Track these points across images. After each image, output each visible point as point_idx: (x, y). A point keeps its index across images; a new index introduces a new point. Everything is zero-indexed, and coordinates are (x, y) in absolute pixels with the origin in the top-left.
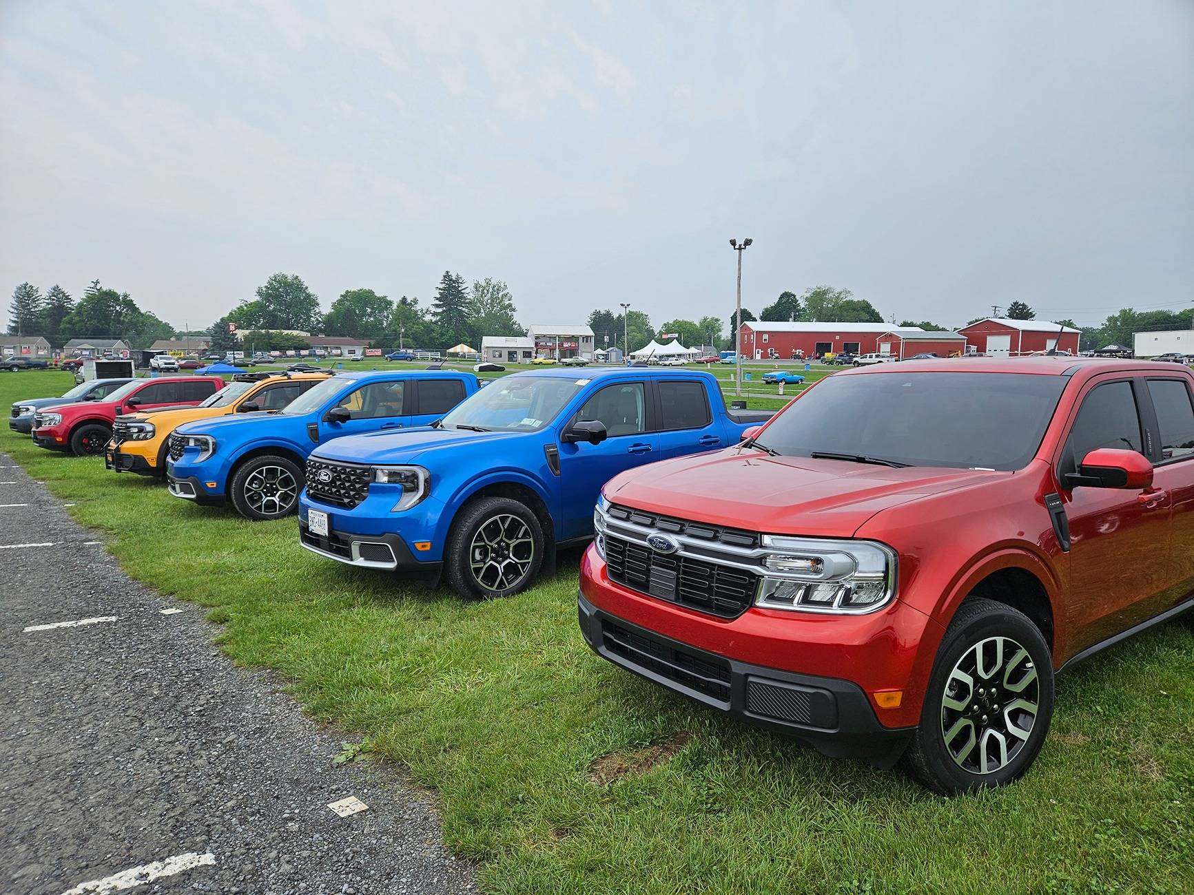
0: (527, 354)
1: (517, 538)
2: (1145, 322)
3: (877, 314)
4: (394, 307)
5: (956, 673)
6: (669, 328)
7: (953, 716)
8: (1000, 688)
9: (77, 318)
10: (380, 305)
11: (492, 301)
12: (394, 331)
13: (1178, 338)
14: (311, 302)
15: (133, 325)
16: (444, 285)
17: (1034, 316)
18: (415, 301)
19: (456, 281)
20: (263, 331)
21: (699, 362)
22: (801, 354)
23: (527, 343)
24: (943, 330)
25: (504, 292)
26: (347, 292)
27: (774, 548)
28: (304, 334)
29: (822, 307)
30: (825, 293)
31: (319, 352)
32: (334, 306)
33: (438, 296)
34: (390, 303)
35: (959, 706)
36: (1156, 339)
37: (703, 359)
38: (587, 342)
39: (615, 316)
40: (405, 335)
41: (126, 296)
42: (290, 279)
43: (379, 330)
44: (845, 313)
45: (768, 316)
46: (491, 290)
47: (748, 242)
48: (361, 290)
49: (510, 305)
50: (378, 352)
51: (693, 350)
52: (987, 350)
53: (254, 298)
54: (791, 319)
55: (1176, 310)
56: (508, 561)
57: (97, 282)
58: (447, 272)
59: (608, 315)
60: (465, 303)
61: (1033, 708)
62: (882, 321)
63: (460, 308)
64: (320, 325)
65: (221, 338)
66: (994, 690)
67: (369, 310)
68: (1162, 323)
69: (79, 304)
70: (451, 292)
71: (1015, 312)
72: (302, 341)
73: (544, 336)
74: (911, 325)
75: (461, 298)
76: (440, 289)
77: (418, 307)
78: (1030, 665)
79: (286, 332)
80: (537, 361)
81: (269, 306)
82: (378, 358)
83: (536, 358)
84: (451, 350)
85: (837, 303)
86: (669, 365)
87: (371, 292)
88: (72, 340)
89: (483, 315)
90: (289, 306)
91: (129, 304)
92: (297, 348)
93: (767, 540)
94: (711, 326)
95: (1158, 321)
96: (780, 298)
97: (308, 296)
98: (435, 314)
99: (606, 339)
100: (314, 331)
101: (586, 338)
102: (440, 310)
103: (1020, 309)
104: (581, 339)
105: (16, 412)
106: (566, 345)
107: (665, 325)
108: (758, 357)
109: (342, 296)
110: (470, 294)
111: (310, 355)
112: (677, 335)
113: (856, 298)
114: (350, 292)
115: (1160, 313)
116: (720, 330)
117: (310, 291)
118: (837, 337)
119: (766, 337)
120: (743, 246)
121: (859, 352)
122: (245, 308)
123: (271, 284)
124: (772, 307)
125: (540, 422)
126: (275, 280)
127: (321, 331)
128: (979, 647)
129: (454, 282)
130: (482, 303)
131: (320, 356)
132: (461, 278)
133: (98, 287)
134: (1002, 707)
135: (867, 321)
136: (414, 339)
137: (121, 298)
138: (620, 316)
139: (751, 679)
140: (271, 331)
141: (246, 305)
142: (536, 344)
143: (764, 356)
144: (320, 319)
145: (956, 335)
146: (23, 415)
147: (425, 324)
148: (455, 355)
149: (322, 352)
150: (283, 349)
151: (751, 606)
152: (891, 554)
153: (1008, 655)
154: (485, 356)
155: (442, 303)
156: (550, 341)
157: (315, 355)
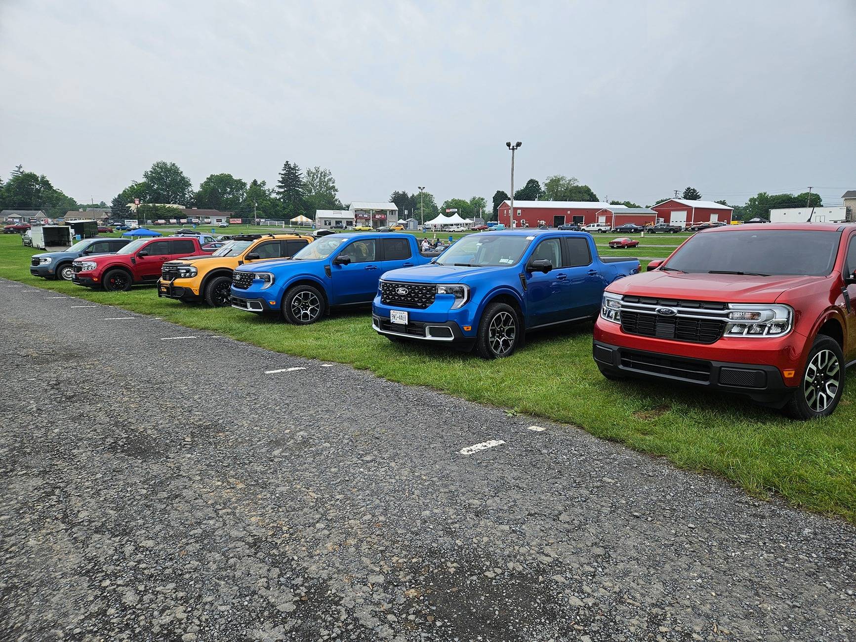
0: (350, 223)
1: (509, 326)
2: (775, 202)
3: (595, 196)
4: (248, 187)
5: (811, 365)
6: (448, 205)
7: (808, 384)
8: (825, 374)
9: (6, 194)
10: (236, 186)
11: (321, 184)
12: (248, 205)
13: (800, 213)
14: (185, 183)
15: (50, 199)
16: (285, 172)
17: (700, 197)
18: (264, 183)
19: (294, 169)
20: (151, 205)
21: (473, 230)
22: (543, 224)
23: (349, 215)
24: (638, 207)
25: (329, 177)
26: (212, 176)
27: (734, 309)
28: (181, 207)
29: (558, 190)
30: (559, 180)
31: (194, 220)
32: (202, 185)
33: (281, 180)
34: (245, 184)
35: (811, 380)
36: (785, 214)
37: (476, 227)
38: (392, 214)
39: (410, 196)
40: (258, 208)
41: (43, 177)
42: (169, 165)
43: (237, 204)
44: (573, 195)
45: (519, 196)
46: (319, 175)
47: (519, 144)
48: (222, 174)
49: (333, 187)
50: (239, 221)
51: (468, 221)
52: (671, 221)
53: (141, 180)
54: (536, 199)
55: (796, 194)
56: (504, 338)
57: (20, 167)
58: (287, 162)
59: (404, 195)
60: (301, 185)
61: (837, 384)
62: (598, 201)
63: (298, 189)
64: (192, 200)
65: (120, 209)
66: (822, 375)
67: (229, 190)
68: (786, 203)
69: (7, 183)
70: (290, 176)
71: (688, 195)
72: (181, 212)
73: (362, 210)
74: (617, 203)
75: (297, 181)
76: (282, 174)
77: (266, 188)
78: (837, 364)
79: (168, 205)
80: (357, 228)
81: (153, 186)
82: (239, 225)
83: (356, 226)
84: (294, 220)
85: (567, 187)
86: (453, 232)
87: (230, 176)
88: (3, 211)
89: (314, 194)
90: (168, 186)
91: (46, 184)
92: (178, 217)
93: (730, 306)
94: (478, 204)
95: (784, 201)
96: (527, 184)
97: (183, 178)
98: (278, 193)
99: (406, 212)
100: (189, 205)
101: (392, 212)
102: (282, 190)
103: (691, 192)
104: (388, 212)
105: (36, 262)
106: (377, 217)
107: (446, 202)
108: (514, 226)
109: (207, 178)
110: (304, 178)
111: (188, 223)
112: (456, 210)
113: (581, 184)
114: (214, 176)
115: (785, 195)
116: (484, 207)
117: (185, 175)
118: (569, 212)
119: (519, 211)
120: (515, 147)
121: (584, 223)
122: (136, 187)
123: (154, 169)
124: (521, 190)
125: (512, 261)
126: (158, 167)
127: (193, 205)
128: (820, 354)
129: (292, 169)
130: (313, 186)
131: (195, 224)
132: (297, 166)
133: (21, 171)
134: (825, 383)
135: (588, 201)
136: (264, 211)
137: (39, 179)
138: (413, 195)
139: (723, 369)
140: (157, 205)
141: (136, 185)
142: (356, 216)
143: (518, 225)
144: (192, 196)
145: (649, 211)
146: (42, 264)
147: (270, 199)
148: (295, 223)
149: (197, 220)
150: (167, 218)
151: (721, 337)
152: (791, 310)
153: (830, 359)
154: (319, 224)
155: (283, 185)
156: (365, 214)
157: (192, 223)
